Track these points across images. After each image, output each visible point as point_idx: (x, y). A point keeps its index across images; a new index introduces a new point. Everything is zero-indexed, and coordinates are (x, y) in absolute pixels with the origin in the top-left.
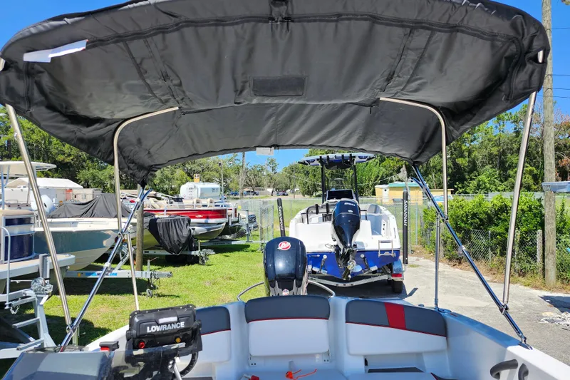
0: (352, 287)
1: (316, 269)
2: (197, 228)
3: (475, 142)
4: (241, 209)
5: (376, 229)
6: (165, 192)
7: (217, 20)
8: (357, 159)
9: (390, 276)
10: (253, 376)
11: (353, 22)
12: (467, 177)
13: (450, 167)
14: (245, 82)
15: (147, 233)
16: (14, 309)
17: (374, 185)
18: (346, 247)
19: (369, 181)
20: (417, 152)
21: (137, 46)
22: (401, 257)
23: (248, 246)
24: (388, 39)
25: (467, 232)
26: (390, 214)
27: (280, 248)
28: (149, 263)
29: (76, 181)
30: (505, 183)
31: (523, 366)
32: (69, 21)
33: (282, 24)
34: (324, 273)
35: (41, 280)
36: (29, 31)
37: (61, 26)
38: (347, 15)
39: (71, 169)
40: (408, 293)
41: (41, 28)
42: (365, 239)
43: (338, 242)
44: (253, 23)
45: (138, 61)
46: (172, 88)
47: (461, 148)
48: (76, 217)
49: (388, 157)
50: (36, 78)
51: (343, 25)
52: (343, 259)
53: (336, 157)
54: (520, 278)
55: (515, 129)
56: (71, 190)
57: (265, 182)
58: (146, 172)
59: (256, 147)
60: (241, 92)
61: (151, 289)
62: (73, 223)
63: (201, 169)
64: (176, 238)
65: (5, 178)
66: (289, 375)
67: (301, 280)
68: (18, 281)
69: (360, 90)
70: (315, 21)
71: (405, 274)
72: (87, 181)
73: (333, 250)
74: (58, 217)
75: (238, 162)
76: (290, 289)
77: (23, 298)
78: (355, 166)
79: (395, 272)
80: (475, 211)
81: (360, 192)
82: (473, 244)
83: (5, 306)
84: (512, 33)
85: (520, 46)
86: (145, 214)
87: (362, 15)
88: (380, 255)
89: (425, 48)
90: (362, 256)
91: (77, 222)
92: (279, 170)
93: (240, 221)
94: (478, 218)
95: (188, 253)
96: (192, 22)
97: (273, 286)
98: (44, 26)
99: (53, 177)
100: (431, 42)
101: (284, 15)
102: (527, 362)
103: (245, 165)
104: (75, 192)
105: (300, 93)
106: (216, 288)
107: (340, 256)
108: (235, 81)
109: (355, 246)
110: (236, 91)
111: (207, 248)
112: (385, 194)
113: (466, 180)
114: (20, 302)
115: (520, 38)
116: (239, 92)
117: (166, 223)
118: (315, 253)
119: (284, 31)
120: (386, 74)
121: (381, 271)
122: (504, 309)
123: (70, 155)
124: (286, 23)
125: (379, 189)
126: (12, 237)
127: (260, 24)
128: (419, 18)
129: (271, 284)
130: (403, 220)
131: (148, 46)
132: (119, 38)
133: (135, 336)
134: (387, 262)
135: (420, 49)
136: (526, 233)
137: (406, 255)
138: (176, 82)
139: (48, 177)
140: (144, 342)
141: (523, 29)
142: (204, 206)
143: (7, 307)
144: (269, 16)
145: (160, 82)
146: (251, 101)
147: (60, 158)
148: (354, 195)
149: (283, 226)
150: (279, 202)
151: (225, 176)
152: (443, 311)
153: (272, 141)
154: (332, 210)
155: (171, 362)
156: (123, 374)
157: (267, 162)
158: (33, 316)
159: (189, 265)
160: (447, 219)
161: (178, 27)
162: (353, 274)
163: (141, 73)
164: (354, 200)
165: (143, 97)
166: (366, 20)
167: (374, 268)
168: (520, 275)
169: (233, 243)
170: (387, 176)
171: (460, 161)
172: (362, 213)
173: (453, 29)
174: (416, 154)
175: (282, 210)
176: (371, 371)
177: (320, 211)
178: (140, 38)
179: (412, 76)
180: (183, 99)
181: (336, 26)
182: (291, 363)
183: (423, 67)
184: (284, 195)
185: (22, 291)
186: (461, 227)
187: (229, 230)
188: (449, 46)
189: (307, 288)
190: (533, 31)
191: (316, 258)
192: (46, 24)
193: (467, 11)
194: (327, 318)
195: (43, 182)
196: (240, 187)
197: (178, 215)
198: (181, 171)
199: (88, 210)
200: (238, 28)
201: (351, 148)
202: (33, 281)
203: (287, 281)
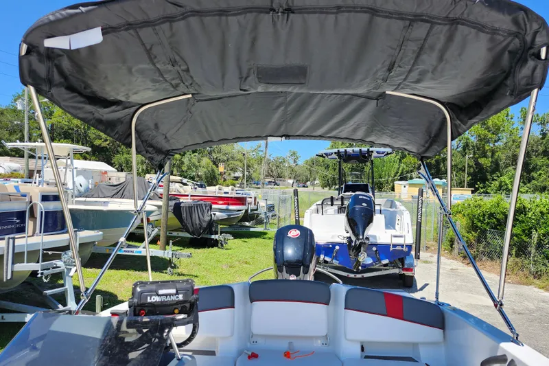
0: (363, 279)
1: (328, 259)
2: (217, 214)
3: (499, 143)
4: (260, 197)
5: (390, 224)
6: (192, 178)
7: (221, 11)
8: (374, 154)
9: (401, 270)
10: (253, 353)
11: (353, 14)
12: (489, 177)
13: (472, 166)
14: (250, 69)
15: (171, 215)
16: (46, 278)
17: (393, 181)
18: (358, 239)
19: (389, 176)
20: (424, 146)
21: (146, 33)
22: (413, 253)
23: (265, 234)
24: (387, 31)
25: (484, 232)
26: (405, 209)
27: (289, 235)
28: (171, 244)
29: (111, 164)
30: (528, 185)
31: (512, 361)
32: (83, 9)
33: (283, 15)
34: (336, 263)
35: (70, 253)
36: (48, 19)
37: (77, 14)
38: (347, 7)
39: (107, 153)
40: (418, 288)
41: (58, 15)
42: (378, 231)
43: (350, 234)
44: (254, 14)
45: (148, 48)
46: (181, 72)
47: (484, 147)
48: (108, 197)
49: (409, 154)
50: (56, 62)
51: (343, 17)
52: (354, 251)
53: (353, 151)
54: (535, 280)
55: (542, 130)
56: (106, 172)
57: (287, 173)
58: (163, 156)
59: (267, 136)
60: (246, 78)
61: (172, 268)
62: (104, 202)
63: (225, 159)
64: (198, 222)
65: (45, 158)
66: (287, 355)
67: (309, 266)
68: (50, 253)
69: (361, 81)
70: (315, 13)
71: (416, 269)
72: (121, 165)
73: (345, 241)
74: (92, 196)
75: (261, 153)
76: (297, 275)
77: (54, 268)
78: (372, 161)
79: (406, 267)
80: (493, 211)
81: (380, 187)
82: (488, 243)
83: (38, 274)
84: (514, 29)
85: (524, 41)
86: (171, 197)
87: (362, 8)
88: (391, 249)
89: (425, 39)
90: (374, 249)
91: (108, 202)
92: (301, 162)
93: (259, 210)
94: (495, 218)
95: (208, 236)
96: (198, 12)
97: (281, 271)
98: (61, 14)
99: (90, 160)
100: (431, 35)
101: (285, 7)
102: (517, 358)
103: (267, 157)
104: (110, 174)
105: (303, 81)
106: (232, 270)
107: (353, 248)
108: (240, 68)
109: (367, 238)
110: (241, 78)
111: (226, 233)
112: (404, 191)
113: (488, 180)
114: (51, 271)
115: (523, 32)
116: (243, 79)
117: (189, 207)
118: (328, 244)
119: (285, 21)
120: (387, 63)
121: (393, 265)
122: (498, 305)
123: (106, 140)
124: (286, 14)
125: (398, 185)
126: (45, 212)
127: (262, 14)
128: (419, 11)
129: (279, 269)
130: (418, 216)
131: (157, 34)
132: (129, 26)
133: (136, 305)
134: (399, 256)
135: (420, 40)
136: (544, 235)
137: (418, 250)
138: (184, 67)
139: (86, 160)
140: (145, 310)
141: (525, 25)
142: (225, 193)
143: (39, 276)
144: (270, 7)
145: (170, 67)
146: (256, 89)
147: (97, 142)
148: (370, 190)
149: (298, 215)
150: (296, 193)
151: (248, 166)
152: (443, 304)
153: (282, 130)
154: (346, 203)
155: (167, 331)
156: (124, 338)
157: (289, 154)
158: (63, 285)
159: (209, 248)
160: (450, 214)
161: (184, 16)
162: (364, 266)
163: (152, 58)
164: (370, 194)
165: (154, 81)
166: (365, 12)
167: (386, 261)
168: (535, 277)
169: (252, 230)
170: (407, 172)
171: (482, 161)
172: (377, 208)
173: (454, 22)
174: (423, 149)
175: (298, 200)
176: (367, 357)
177: (335, 203)
178: (149, 26)
179: (413, 65)
180: (191, 84)
181: (336, 18)
182: (290, 343)
183: (424, 57)
184: (304, 186)
185: (54, 262)
186: (477, 226)
187: (248, 217)
188: (450, 39)
189: (314, 275)
190: (535, 26)
191: (328, 249)
192: (63, 12)
193: (467, 5)
194: (327, 303)
195: (81, 164)
196: (262, 177)
197: (202, 200)
198: (207, 160)
199: (120, 191)
200: (241, 18)
201: (361, 140)
202: (63, 253)
203: (294, 266)
